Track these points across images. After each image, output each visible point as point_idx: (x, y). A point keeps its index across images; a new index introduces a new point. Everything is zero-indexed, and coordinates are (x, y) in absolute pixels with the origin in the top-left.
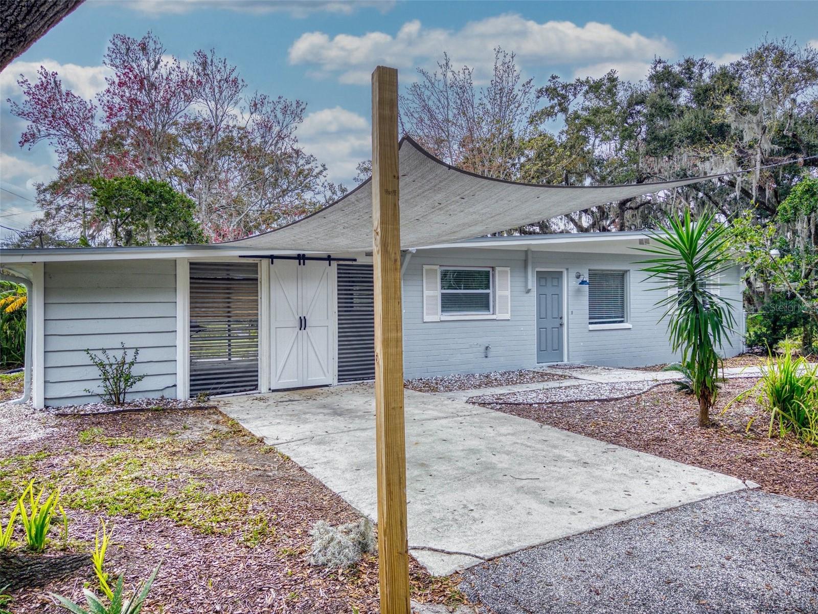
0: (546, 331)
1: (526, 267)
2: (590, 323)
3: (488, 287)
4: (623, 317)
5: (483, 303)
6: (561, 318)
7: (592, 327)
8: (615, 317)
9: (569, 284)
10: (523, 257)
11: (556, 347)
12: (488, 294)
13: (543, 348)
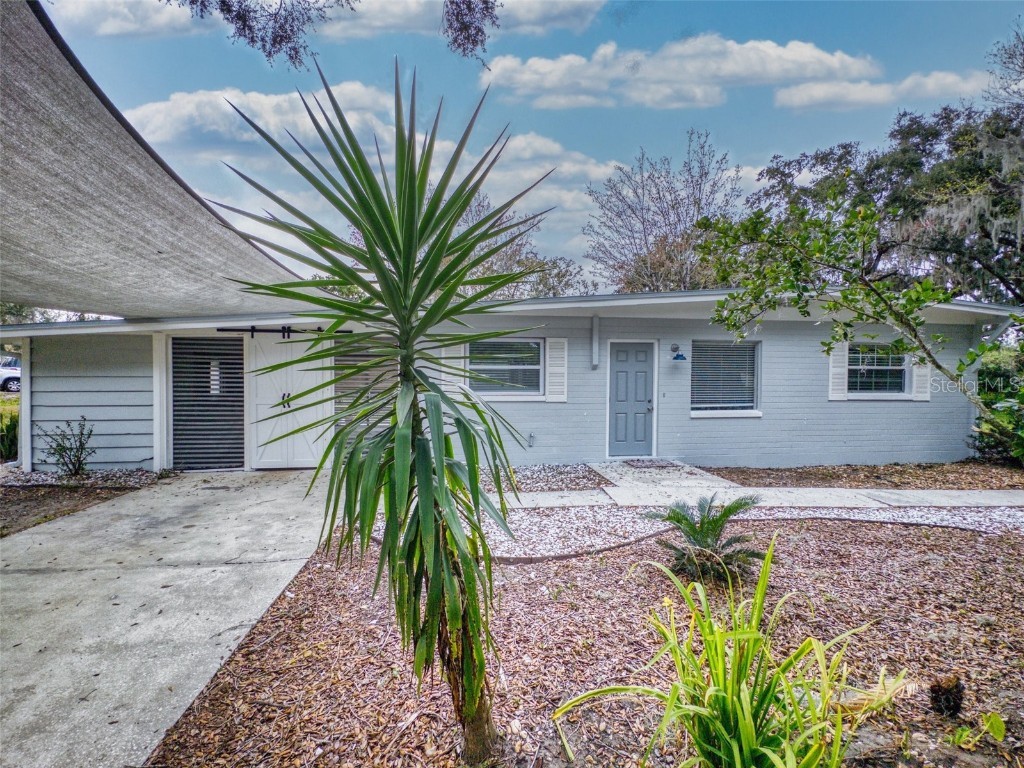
0: (626, 417)
1: (591, 338)
2: (693, 409)
3: (538, 363)
4: (752, 401)
5: (532, 381)
6: (650, 401)
7: (695, 414)
8: (737, 402)
9: (661, 357)
10: (587, 325)
11: (640, 436)
12: (538, 371)
13: (621, 437)
